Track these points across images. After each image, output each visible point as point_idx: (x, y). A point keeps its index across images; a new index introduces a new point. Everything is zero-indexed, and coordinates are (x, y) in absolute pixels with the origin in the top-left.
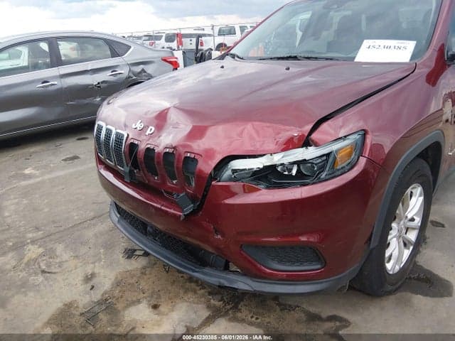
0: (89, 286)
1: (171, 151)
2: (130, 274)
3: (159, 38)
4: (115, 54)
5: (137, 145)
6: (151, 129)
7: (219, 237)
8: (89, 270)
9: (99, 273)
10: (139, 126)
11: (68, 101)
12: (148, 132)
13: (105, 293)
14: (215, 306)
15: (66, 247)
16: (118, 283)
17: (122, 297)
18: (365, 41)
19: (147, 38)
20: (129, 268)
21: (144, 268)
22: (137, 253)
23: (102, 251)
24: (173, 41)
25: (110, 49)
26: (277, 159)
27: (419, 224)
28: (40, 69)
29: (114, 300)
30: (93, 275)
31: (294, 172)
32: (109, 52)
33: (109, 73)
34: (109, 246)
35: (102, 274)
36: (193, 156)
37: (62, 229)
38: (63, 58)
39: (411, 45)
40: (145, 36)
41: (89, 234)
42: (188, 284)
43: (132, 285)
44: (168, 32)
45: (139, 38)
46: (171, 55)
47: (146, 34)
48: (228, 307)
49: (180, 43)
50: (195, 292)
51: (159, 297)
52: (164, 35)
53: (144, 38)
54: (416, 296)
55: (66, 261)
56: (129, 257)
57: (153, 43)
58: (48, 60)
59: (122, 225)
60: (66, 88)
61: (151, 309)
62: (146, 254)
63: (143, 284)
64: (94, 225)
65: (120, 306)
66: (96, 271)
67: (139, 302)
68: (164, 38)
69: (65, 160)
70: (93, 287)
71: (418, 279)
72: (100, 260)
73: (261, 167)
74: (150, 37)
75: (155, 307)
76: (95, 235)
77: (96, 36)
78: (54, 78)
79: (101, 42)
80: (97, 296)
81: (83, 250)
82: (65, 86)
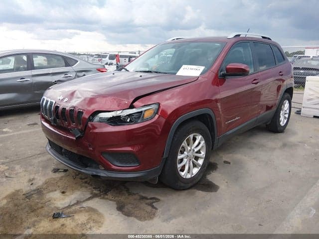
0: (31, 183)
1: (73, 109)
2: (54, 179)
3: (105, 57)
4: (67, 65)
5: (59, 107)
6: (66, 99)
7: (91, 149)
8: (32, 177)
9: (37, 178)
10: (61, 98)
11: (35, 91)
12: (65, 101)
13: (38, 186)
14: (95, 193)
15: (21, 166)
16: (46, 183)
17: (47, 188)
18: (184, 66)
19: (97, 56)
20: (54, 177)
21: (62, 177)
22: (60, 170)
23: (41, 169)
24: (114, 59)
25: (65, 62)
26: (118, 113)
27: (204, 156)
28: (21, 71)
29: (42, 190)
30: (33, 179)
31: (128, 120)
32: (64, 64)
33: (63, 76)
34: (45, 167)
35: (38, 179)
36: (81, 111)
37: (20, 158)
38: (35, 66)
39: (202, 68)
40: (96, 55)
41: (36, 161)
42: (84, 184)
43: (54, 184)
44: (110, 53)
45: (92, 56)
46: (103, 67)
47: (96, 54)
48: (102, 194)
49: (118, 61)
50: (86, 187)
51: (67, 189)
52: (108, 55)
53: (95, 56)
54: (198, 191)
55: (20, 173)
56: (55, 172)
57: (100, 60)
58: (26, 66)
59: (51, 152)
60: (34, 83)
61: (61, 194)
62: (65, 171)
63: (59, 184)
64: (39, 157)
65: (44, 192)
66: (36, 177)
67: (55, 190)
68: (108, 57)
69: (29, 125)
70: (32, 184)
71: (204, 184)
72: (39, 173)
73: (112, 116)
74: (99, 56)
75: (63, 193)
76: (39, 162)
77: (58, 54)
78: (28, 76)
79: (60, 58)
80: (34, 187)
81: (30, 168)
82: (34, 82)
